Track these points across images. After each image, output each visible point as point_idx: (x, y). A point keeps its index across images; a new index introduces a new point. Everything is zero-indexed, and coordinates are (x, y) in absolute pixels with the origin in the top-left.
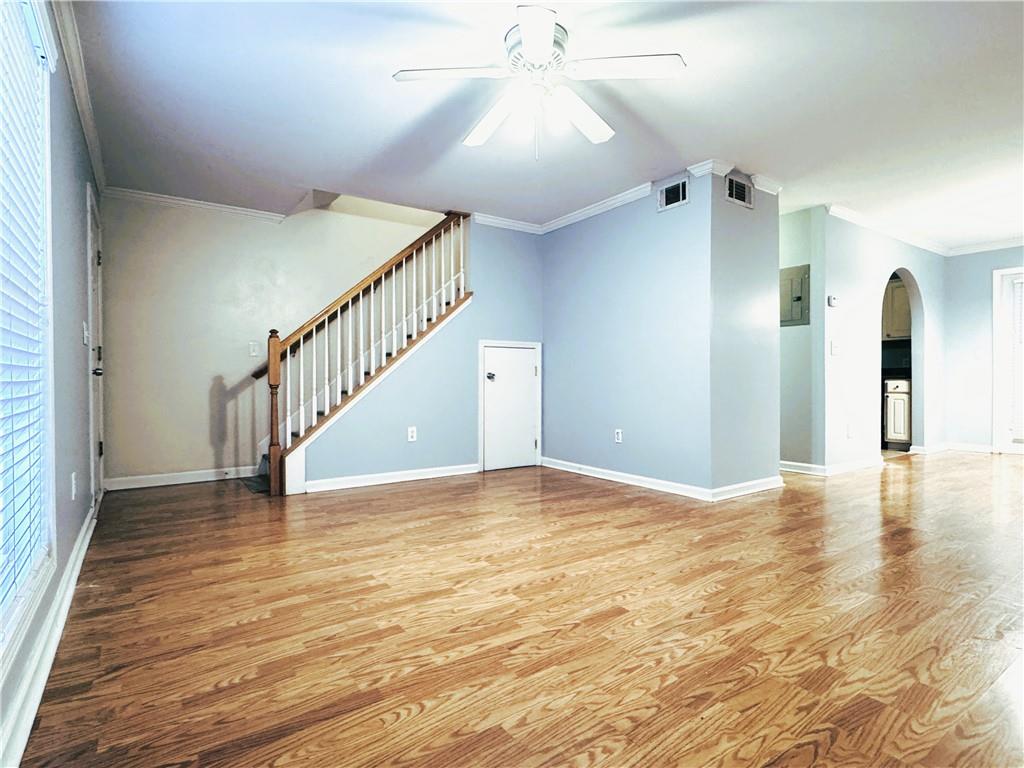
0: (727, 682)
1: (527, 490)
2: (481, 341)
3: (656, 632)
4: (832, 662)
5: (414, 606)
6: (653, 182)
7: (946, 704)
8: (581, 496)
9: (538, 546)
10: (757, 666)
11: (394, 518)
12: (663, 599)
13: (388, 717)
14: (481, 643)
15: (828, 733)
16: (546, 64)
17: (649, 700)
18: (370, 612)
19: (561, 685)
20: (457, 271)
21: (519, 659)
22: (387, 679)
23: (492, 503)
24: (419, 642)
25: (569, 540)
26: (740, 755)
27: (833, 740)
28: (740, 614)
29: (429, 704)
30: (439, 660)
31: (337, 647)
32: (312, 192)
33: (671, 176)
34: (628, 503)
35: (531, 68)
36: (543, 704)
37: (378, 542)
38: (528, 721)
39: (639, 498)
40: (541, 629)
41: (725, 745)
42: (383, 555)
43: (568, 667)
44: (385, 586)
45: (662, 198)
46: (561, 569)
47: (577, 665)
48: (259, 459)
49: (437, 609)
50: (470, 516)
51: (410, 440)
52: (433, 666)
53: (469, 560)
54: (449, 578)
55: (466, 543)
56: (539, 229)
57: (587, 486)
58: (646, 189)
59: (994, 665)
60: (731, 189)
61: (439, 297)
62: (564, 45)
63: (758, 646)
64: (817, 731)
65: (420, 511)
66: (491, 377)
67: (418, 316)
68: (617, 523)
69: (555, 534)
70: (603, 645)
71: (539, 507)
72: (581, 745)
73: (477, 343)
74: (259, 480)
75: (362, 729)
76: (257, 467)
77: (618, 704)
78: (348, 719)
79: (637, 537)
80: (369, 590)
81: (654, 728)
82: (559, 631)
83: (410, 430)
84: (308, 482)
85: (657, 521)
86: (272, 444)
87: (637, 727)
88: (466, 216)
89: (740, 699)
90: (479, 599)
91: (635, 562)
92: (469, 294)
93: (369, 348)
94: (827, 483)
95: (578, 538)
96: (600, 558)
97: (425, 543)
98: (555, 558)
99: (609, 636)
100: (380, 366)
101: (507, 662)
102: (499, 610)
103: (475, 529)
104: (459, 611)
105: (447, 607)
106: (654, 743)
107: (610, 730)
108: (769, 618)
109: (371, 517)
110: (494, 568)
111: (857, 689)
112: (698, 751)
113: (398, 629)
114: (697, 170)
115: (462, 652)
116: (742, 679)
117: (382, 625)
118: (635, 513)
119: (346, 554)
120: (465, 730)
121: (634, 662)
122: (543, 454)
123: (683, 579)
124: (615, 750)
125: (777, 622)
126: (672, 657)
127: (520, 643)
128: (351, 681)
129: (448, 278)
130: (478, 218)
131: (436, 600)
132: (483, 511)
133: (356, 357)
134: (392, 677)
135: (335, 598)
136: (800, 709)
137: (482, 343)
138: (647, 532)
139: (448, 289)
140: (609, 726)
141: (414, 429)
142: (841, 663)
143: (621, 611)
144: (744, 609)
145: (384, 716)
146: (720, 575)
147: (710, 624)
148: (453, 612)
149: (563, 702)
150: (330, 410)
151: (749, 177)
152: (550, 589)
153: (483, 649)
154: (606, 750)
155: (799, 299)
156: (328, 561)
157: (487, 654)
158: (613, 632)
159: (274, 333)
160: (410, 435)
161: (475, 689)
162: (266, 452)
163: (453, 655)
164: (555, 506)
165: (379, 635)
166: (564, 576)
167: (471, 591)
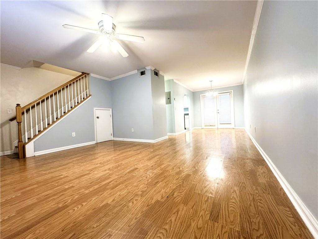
0: (162, 178)
1: (110, 146)
2: (94, 108)
3: (145, 171)
4: (181, 169)
5: (78, 179)
6: (138, 70)
7: (200, 172)
8: (124, 145)
9: (114, 158)
10: (168, 173)
11: (68, 158)
12: (146, 164)
13: (70, 211)
14: (100, 184)
15: (182, 182)
16: (110, 32)
17: (145, 186)
18: (62, 184)
19: (123, 189)
20: (86, 89)
21: (111, 185)
22: (69, 201)
23: (100, 150)
24: (80, 189)
25: (122, 155)
26: (166, 191)
27: (183, 183)
28: (163, 164)
29: (84, 204)
30: (87, 192)
31: (50, 197)
32: (32, 61)
33: (142, 69)
34: (136, 146)
35: (106, 33)
36: (119, 194)
37: (63, 165)
38: (115, 199)
39: (138, 144)
40: (117, 177)
41: (163, 190)
42: (66, 168)
43: (125, 184)
44: (67, 176)
45: (139, 74)
46: (121, 162)
47: (127, 183)
48: (14, 148)
49: (85, 179)
50: (94, 154)
51: (73, 136)
52: (85, 194)
53: (94, 165)
54: (88, 170)
55: (93, 161)
56: (110, 80)
57: (125, 143)
58: (136, 71)
59: (207, 164)
60: (155, 73)
61: (81, 96)
62: (115, 29)
63: (167, 169)
64: (180, 183)
65: (78, 155)
66: (98, 118)
67: (74, 102)
68: (133, 150)
69: (118, 155)
70: (133, 177)
71: (113, 149)
72: (130, 201)
73: (93, 109)
74: (14, 155)
75: (61, 217)
76: (13, 150)
77: (138, 189)
78: (56, 216)
79: (139, 152)
80: (61, 178)
81: (147, 192)
82: (121, 176)
83: (73, 133)
84: (35, 153)
85: (143, 148)
86: (19, 142)
87: (143, 193)
88: (88, 74)
89: (165, 180)
90: (98, 174)
91: (139, 157)
92: (90, 95)
93: (57, 111)
94: (176, 136)
95: (124, 155)
96: (130, 158)
97: (80, 163)
98: (119, 160)
99: (134, 175)
100: (62, 115)
101: (108, 187)
102: (105, 175)
103: (95, 157)
104: (92, 178)
105: (88, 178)
106: (147, 195)
107: (137, 195)
108: (169, 163)
109: (61, 159)
110: (102, 165)
111: (186, 173)
112: (157, 194)
113: (73, 187)
114: (148, 68)
115: (94, 188)
116: (165, 176)
117: (67, 187)
118: (138, 147)
119: (52, 170)
120: (97, 207)
121: (141, 179)
122: (113, 137)
123: (150, 159)
124: (138, 199)
125: (170, 164)
126: (149, 176)
127: (111, 181)
128: (57, 205)
129: (83, 91)
130: (92, 75)
131: (85, 177)
132: (98, 152)
133: (52, 113)
134: (71, 200)
135: (48, 183)
136: (176, 179)
137: (95, 109)
138: (140, 151)
139: (84, 94)
140: (136, 194)
141: (74, 133)
142: (183, 169)
143: (137, 169)
144: (163, 163)
145: (69, 211)
146: (158, 157)
147: (157, 167)
148: (90, 178)
149: (124, 192)
150: (43, 129)
151: (158, 71)
152: (118, 167)
153: (100, 186)
154: (136, 200)
155: (169, 98)
156: (45, 173)
157: (102, 187)
158: (135, 174)
159: (18, 105)
160: (73, 135)
161: (99, 196)
162: (17, 145)
163: (91, 189)
164: (118, 148)
165: (65, 190)
166: (121, 164)
167: (96, 172)
